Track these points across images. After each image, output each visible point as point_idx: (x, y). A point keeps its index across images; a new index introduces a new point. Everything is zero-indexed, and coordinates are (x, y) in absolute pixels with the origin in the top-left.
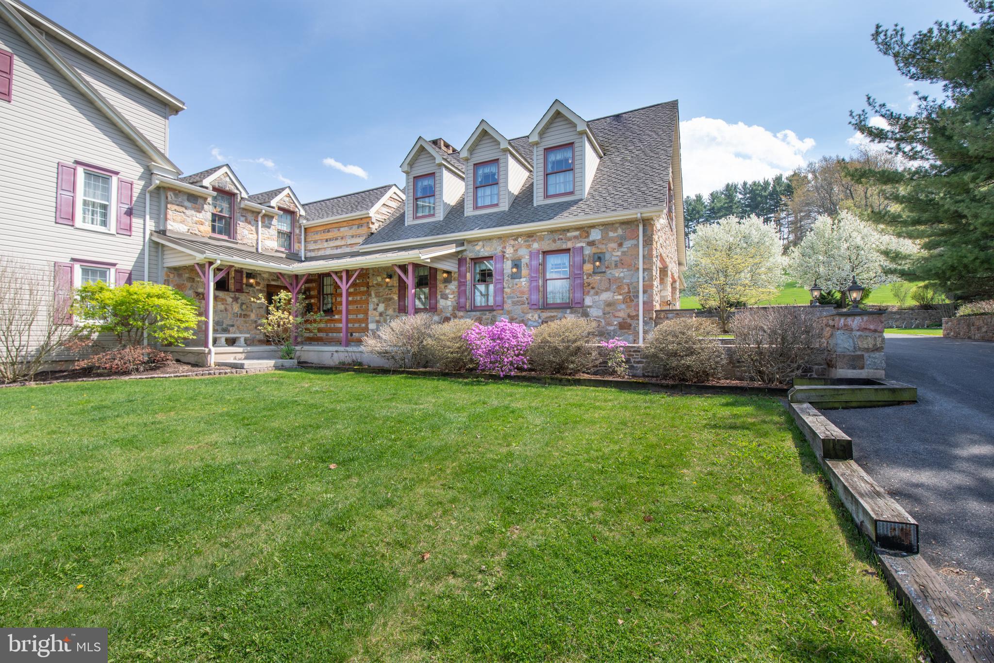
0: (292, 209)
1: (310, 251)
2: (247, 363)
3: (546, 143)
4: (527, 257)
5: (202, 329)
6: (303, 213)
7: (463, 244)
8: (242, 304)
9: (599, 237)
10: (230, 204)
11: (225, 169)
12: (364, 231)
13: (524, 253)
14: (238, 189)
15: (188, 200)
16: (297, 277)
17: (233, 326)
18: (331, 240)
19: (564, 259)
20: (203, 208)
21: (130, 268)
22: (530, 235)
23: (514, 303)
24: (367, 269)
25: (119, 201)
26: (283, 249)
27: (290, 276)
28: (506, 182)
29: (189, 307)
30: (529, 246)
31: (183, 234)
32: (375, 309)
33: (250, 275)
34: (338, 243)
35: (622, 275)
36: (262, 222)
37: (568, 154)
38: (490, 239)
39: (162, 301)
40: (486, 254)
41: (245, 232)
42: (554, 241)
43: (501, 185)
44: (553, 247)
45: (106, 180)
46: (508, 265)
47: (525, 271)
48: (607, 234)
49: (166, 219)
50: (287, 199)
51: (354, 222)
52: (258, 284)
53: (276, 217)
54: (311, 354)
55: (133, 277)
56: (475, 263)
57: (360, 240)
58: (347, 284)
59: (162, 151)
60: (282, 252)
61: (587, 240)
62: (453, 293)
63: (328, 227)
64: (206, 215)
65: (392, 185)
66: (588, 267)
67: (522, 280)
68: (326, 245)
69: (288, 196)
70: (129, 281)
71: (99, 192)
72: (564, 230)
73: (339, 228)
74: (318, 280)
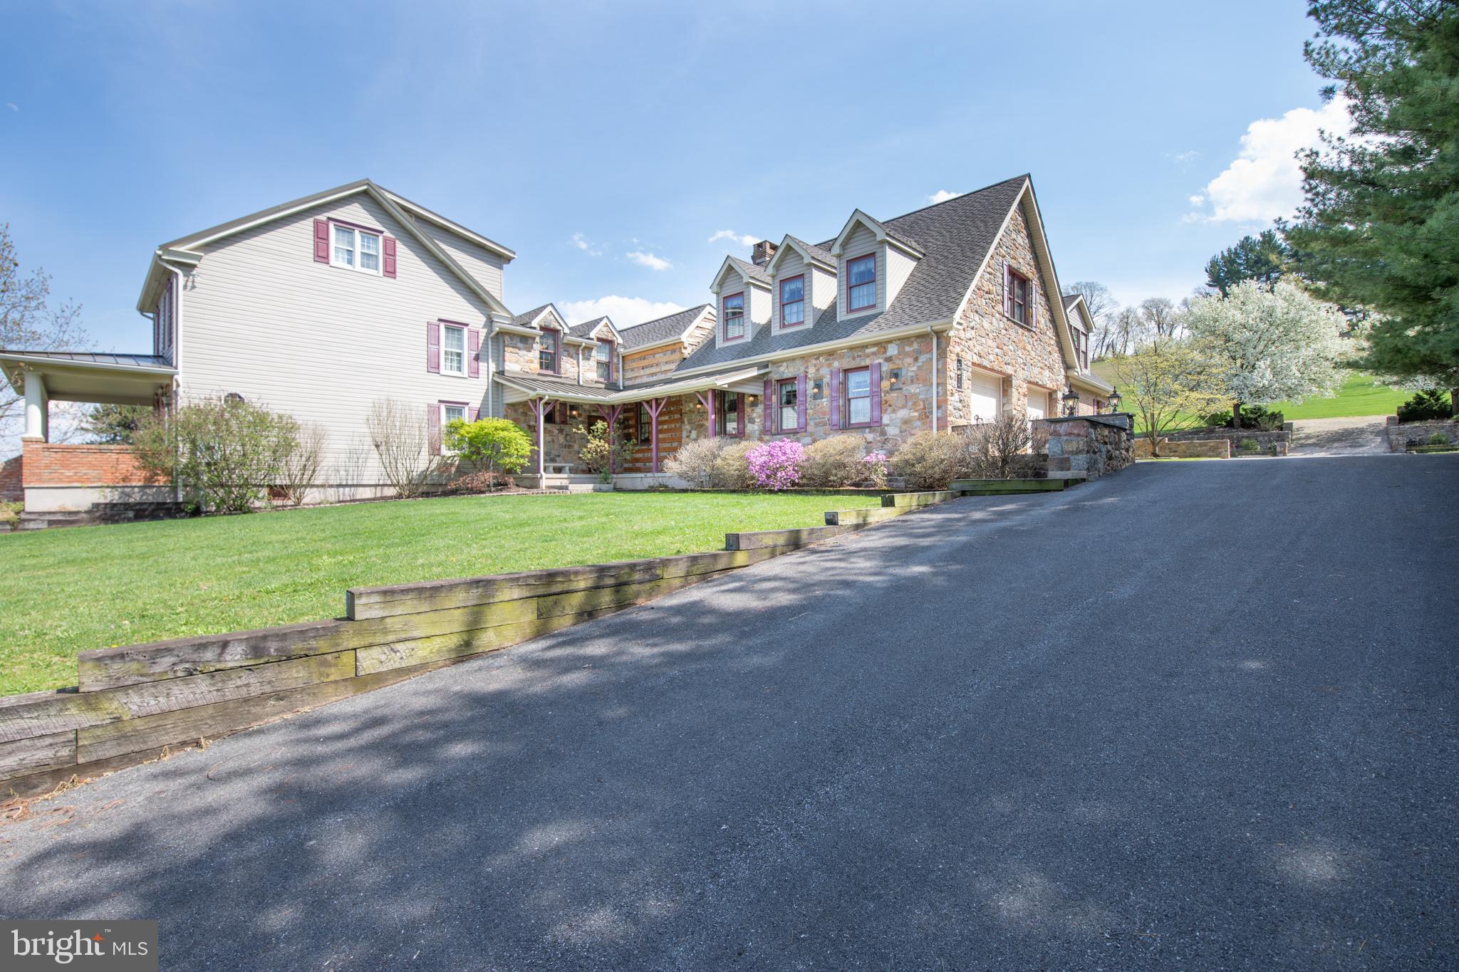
0: (610, 339)
1: (629, 379)
2: (571, 487)
3: (850, 254)
4: (828, 376)
5: (534, 457)
6: (620, 341)
7: (767, 366)
8: (567, 435)
9: (896, 352)
10: (554, 340)
11: (550, 308)
12: (677, 356)
13: (825, 371)
14: (561, 325)
15: (521, 342)
16: (613, 407)
17: (559, 456)
18: (647, 367)
19: (864, 377)
20: (532, 347)
21: (479, 406)
22: (831, 354)
23: (817, 425)
24: (680, 396)
25: (470, 349)
26: (602, 380)
27: (608, 406)
28: (811, 298)
29: (525, 438)
30: (830, 365)
31: (517, 373)
32: (688, 437)
33: (573, 407)
34: (654, 370)
35: (917, 391)
36: (583, 355)
37: (871, 265)
38: (793, 360)
39: (506, 433)
40: (790, 375)
41: (568, 366)
42: (854, 358)
43: (806, 301)
44: (853, 364)
45: (460, 331)
46: (811, 384)
47: (826, 391)
48: (904, 348)
49: (504, 361)
50: (605, 329)
51: (668, 348)
52: (580, 415)
53: (595, 348)
54: (626, 480)
55: (481, 413)
56: (781, 385)
57: (673, 366)
58: (656, 411)
59: (499, 299)
60: (601, 383)
61: (884, 356)
62: (760, 416)
63: (644, 354)
64: (534, 354)
65: (706, 305)
66: (885, 384)
67: (823, 400)
68: (642, 372)
69: (606, 325)
70: (478, 417)
71: (455, 343)
72: (863, 347)
73: (654, 355)
74: (635, 409)
